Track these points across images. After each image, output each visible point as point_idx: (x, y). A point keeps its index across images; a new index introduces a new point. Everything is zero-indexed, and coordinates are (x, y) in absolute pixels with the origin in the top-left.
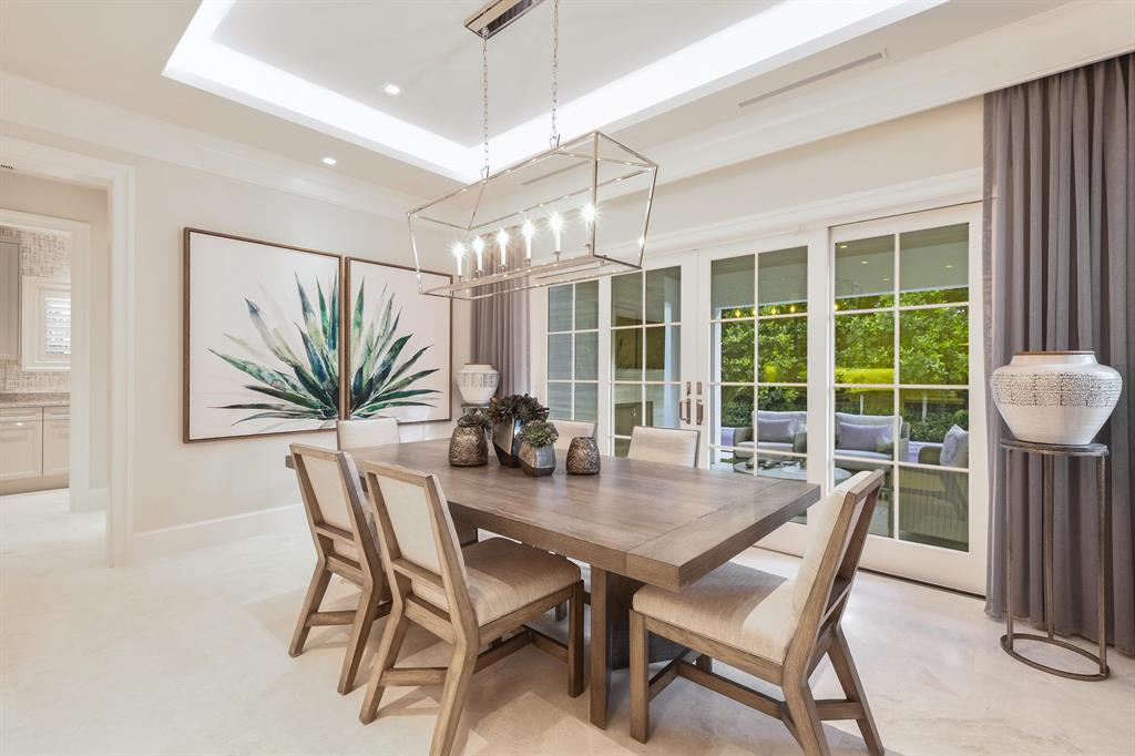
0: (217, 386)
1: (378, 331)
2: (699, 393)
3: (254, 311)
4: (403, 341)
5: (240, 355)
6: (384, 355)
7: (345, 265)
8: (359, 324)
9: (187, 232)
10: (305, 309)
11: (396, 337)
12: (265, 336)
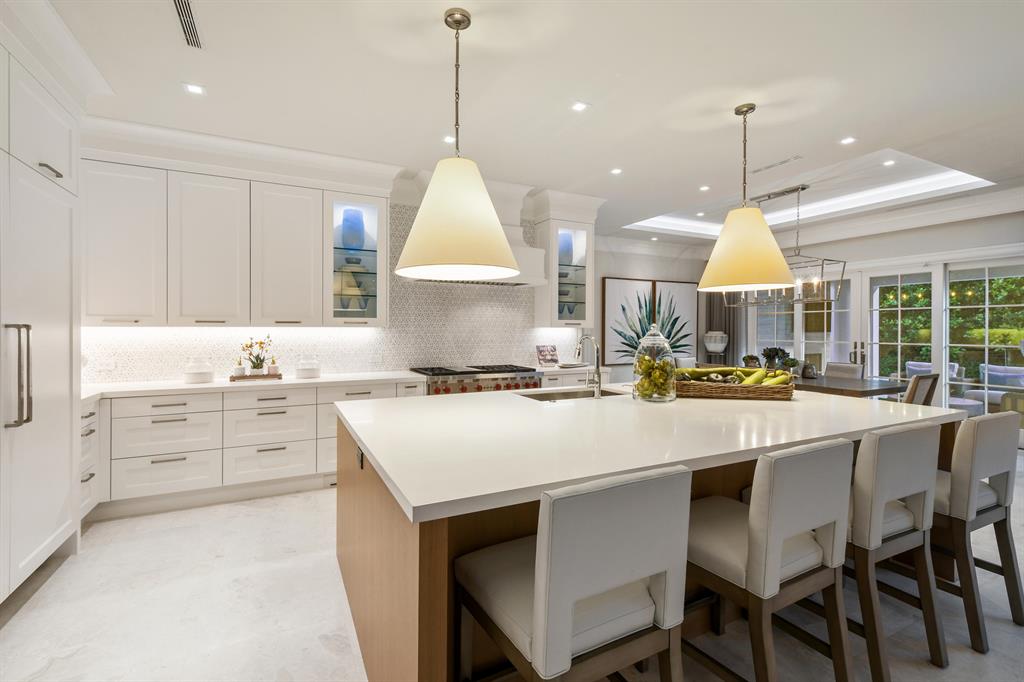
0: (614, 342)
1: (667, 315)
2: (863, 347)
3: (624, 309)
4: (677, 319)
5: (620, 329)
6: (669, 327)
7: (654, 283)
8: (659, 312)
9: (604, 279)
10: (640, 307)
11: (673, 318)
12: (627, 320)
